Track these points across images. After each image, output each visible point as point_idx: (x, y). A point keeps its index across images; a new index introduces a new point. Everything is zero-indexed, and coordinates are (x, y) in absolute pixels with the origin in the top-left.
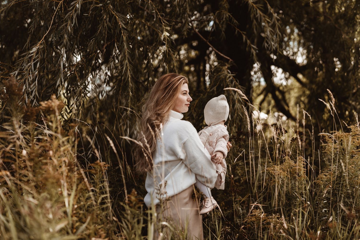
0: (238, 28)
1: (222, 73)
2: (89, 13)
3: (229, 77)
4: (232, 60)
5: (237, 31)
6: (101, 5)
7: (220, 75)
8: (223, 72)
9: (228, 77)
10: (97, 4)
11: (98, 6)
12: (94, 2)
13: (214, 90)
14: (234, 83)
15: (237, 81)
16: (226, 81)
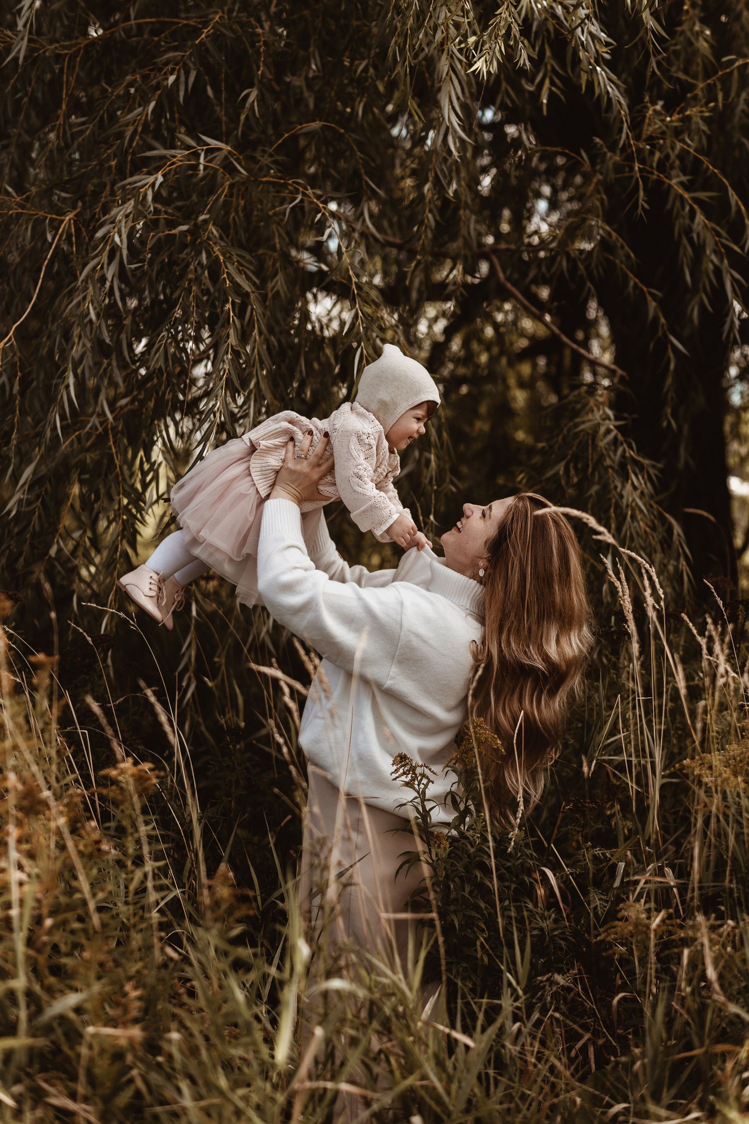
0: (636, 276)
1: (586, 418)
2: (143, 261)
3: (608, 431)
4: (624, 374)
5: (632, 283)
6: (184, 228)
7: (576, 425)
8: (590, 416)
9: (602, 430)
10: (172, 224)
11: (173, 232)
12: (162, 222)
13: (558, 473)
14: (620, 450)
15: (630, 447)
16: (595, 446)
